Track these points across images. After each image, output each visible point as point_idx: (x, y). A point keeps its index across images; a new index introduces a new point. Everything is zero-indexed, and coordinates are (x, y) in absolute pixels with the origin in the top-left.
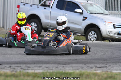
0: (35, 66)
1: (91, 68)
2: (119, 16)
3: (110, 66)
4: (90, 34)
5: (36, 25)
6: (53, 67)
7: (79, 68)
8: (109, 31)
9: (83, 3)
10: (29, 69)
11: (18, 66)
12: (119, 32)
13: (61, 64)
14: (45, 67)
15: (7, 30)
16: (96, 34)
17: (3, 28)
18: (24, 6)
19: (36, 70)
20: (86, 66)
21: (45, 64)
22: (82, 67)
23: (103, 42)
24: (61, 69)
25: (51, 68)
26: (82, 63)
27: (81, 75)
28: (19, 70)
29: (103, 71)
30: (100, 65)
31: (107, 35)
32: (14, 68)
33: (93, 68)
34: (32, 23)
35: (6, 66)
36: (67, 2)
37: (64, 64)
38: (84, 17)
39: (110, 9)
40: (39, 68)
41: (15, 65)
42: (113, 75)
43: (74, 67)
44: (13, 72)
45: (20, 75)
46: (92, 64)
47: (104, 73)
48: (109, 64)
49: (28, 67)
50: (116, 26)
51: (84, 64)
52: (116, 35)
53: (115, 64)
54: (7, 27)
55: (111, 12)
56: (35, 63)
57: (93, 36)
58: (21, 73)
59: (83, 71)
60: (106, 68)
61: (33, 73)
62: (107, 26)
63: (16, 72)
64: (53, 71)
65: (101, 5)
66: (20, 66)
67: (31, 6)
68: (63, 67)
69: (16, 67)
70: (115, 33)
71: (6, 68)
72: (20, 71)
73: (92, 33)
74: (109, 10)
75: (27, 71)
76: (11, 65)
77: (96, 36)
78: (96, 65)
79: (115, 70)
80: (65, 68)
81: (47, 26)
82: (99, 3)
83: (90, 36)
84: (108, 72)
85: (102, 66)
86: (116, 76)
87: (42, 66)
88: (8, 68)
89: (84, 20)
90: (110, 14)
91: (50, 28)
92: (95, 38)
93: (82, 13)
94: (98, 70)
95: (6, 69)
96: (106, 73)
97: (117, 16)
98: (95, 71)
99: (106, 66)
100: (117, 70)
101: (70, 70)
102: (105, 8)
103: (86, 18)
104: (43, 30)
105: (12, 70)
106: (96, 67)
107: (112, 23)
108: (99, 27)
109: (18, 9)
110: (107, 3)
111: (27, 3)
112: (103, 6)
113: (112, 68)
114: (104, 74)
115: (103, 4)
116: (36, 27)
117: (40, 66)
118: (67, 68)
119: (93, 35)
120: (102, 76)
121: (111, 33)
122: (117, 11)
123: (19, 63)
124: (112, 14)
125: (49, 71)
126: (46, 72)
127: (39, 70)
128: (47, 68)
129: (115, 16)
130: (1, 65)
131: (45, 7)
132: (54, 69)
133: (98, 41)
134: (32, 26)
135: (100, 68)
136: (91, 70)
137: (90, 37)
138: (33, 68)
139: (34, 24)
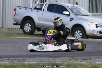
0: (30, 59)
1: (78, 60)
2: (101, 17)
3: (94, 58)
4: (76, 32)
5: (30, 25)
6: (45, 59)
7: (67, 60)
8: (92, 30)
9: (70, 6)
10: (25, 61)
11: (15, 59)
12: (101, 31)
13: (52, 57)
14: (38, 59)
15: (6, 30)
16: (81, 33)
17: (2, 29)
18: (20, 9)
19: (31, 62)
20: (73, 58)
21: (38, 57)
22: (69, 59)
23: (87, 39)
24: (52, 61)
25: (44, 61)
26: (69, 56)
27: (69, 65)
28: (16, 62)
29: (87, 63)
30: (85, 58)
31: (90, 34)
32: (12, 61)
33: (79, 60)
34: (27, 24)
35: (5, 59)
36: (56, 5)
37: (54, 57)
38: (71, 18)
39: (93, 11)
40: (33, 61)
41: (13, 58)
42: (96, 65)
43: (63, 59)
44: (11, 64)
45: (18, 66)
46: (78, 57)
47: (88, 63)
48: (93, 57)
49: (24, 59)
50: (98, 26)
51: (71, 57)
52: (98, 34)
53: (98, 57)
54: (6, 28)
55: (94, 14)
56: (29, 56)
57: (78, 35)
58: (18, 64)
59: (71, 62)
60: (90, 60)
61: (28, 64)
62: (91, 26)
63: (14, 63)
64: (46, 62)
65: (85, 7)
66: (17, 59)
67: (26, 9)
68: (54, 59)
69: (14, 59)
70: (97, 32)
71: (5, 60)
72: (18, 63)
73: (77, 32)
74: (92, 13)
75: (23, 62)
76: (10, 58)
77: (81, 34)
78: (81, 57)
79: (98, 61)
80: (55, 60)
81: (40, 26)
82: (84, 6)
83: (76, 34)
84: (92, 63)
85: (87, 58)
86: (99, 66)
87: (35, 59)
88: (7, 61)
89: (71, 21)
90: (93, 16)
91: (42, 28)
92: (81, 36)
93: (69, 15)
94: (83, 62)
95: (6, 62)
96: (90, 64)
97: (99, 17)
98: (81, 63)
99: (90, 58)
100: (100, 62)
101: (59, 61)
102: (88, 10)
103: (73, 19)
104: (36, 30)
105: (10, 62)
106: (82, 59)
107: (94, 23)
108: (84, 27)
109: (15, 12)
110: (90, 6)
111: (22, 6)
112: (87, 8)
113: (95, 60)
114: (88, 65)
115: (87, 7)
116: (30, 27)
117: (34, 59)
118: (57, 60)
119: (78, 33)
120: (87, 67)
121: (94, 32)
122: (99, 13)
123: (16, 57)
124: (94, 16)
125: (42, 62)
126: (39, 64)
127: (33, 62)
128: (40, 60)
129: (97, 17)
130: (1, 58)
131: (38, 10)
132: (46, 61)
133: (83, 38)
134: (27, 26)
135: (85, 60)
136: (78, 62)
137: (76, 36)
138: (28, 60)
139: (29, 25)
